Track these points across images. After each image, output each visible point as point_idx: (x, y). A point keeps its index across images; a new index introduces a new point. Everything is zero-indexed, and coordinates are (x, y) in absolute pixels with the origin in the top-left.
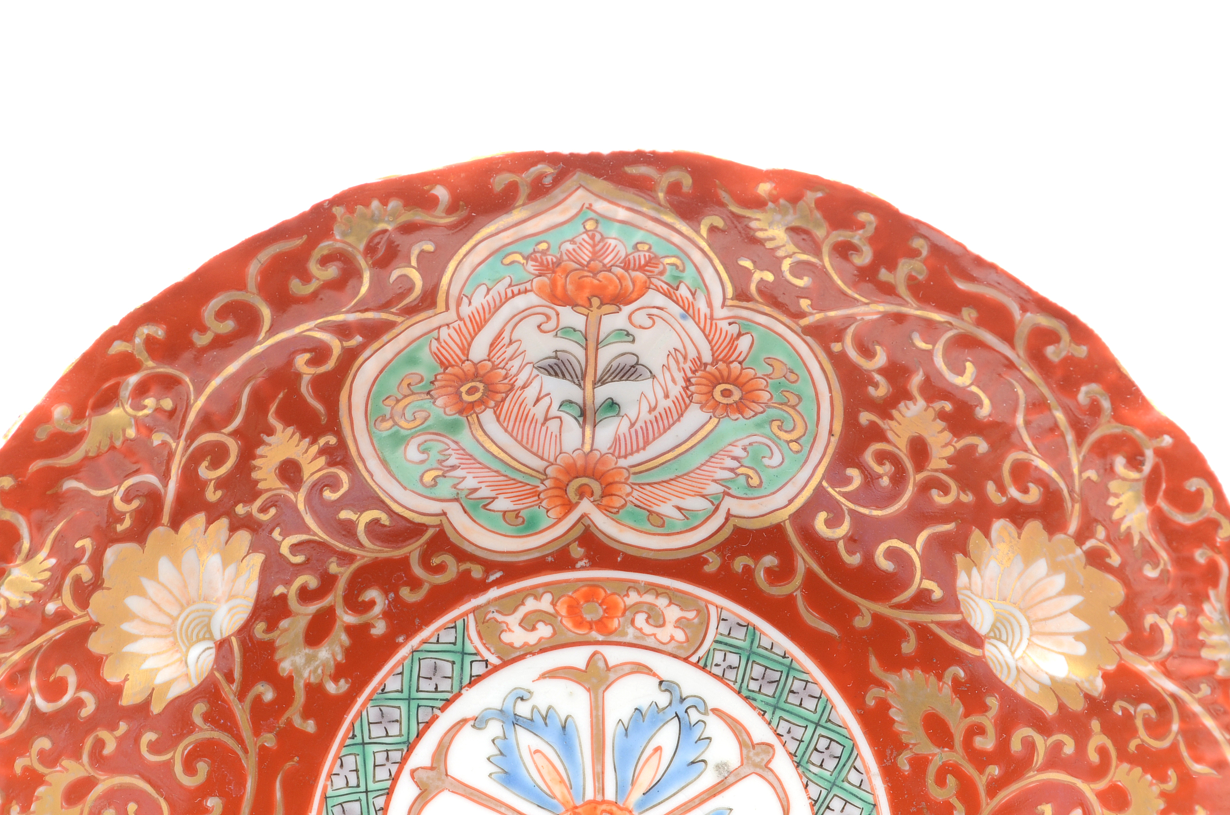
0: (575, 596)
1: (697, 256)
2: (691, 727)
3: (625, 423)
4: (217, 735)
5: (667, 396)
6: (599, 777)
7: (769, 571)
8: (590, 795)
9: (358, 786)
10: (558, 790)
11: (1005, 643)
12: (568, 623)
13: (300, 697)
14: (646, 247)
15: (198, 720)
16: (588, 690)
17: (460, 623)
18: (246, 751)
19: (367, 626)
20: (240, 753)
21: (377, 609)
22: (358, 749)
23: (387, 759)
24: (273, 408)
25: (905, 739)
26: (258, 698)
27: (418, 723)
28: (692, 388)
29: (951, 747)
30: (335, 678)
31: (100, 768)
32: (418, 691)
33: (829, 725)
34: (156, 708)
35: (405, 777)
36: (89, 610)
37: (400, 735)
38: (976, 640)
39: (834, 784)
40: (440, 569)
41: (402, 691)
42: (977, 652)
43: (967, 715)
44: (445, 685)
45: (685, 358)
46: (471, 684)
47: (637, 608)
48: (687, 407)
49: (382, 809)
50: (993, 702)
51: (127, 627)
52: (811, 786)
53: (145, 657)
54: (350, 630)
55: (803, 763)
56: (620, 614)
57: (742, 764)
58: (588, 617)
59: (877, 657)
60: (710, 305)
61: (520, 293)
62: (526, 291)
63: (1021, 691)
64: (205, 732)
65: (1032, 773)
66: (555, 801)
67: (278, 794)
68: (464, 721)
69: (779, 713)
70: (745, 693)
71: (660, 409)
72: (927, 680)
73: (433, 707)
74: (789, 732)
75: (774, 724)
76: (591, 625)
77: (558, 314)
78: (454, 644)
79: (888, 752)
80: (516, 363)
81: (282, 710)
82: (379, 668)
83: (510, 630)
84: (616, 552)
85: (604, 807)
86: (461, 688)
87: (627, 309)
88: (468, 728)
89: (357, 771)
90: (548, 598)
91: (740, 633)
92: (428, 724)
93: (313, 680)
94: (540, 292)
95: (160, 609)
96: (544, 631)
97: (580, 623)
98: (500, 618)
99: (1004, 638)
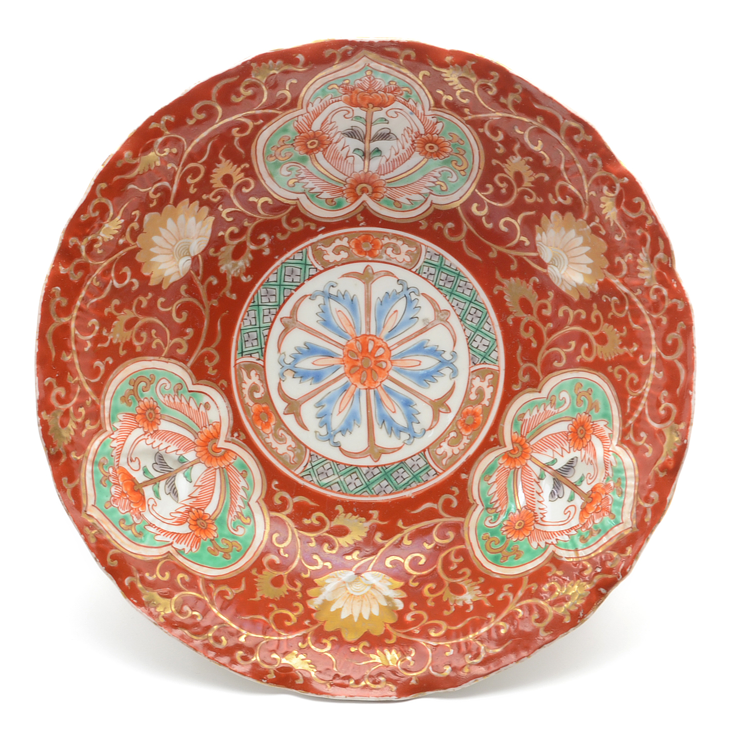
0: (359, 239)
1: (417, 88)
2: (411, 301)
3: (384, 160)
4: (191, 299)
5: (403, 148)
6: (368, 324)
7: (450, 230)
8: (363, 332)
9: (256, 325)
10: (349, 329)
11: (557, 267)
12: (355, 252)
13: (229, 283)
14: (394, 83)
15: (183, 293)
16: (364, 283)
17: (304, 250)
18: (204, 307)
19: (261, 251)
20: (202, 308)
21: (266, 243)
22: (256, 308)
23: (269, 313)
24: (221, 152)
25: (511, 310)
26: (210, 283)
27: (284, 296)
28: (415, 145)
29: (532, 314)
30: (246, 275)
31: (140, 314)
32: (284, 281)
33: (476, 302)
34: (164, 287)
35: (277, 321)
36: (137, 242)
37: (276, 302)
38: (544, 265)
39: (477, 330)
40: (296, 225)
41: (276, 282)
42: (545, 271)
43: (539, 299)
44: (297, 279)
45: (412, 131)
46: (309, 279)
47: (388, 245)
48: (413, 153)
49: (266, 336)
50: (551, 294)
51: (152, 250)
52: (467, 330)
53: (160, 264)
54: (253, 252)
55: (464, 319)
56: (379, 248)
57: (435, 319)
58: (365, 249)
59: (499, 272)
60: (423, 109)
61: (336, 101)
62: (338, 101)
63: (563, 289)
64: (187, 298)
65: (567, 327)
66: (347, 334)
67: (219, 328)
68: (306, 296)
69: (453, 296)
70: (437, 286)
71: (400, 153)
72: (522, 283)
73: (291, 289)
74: (457, 305)
75: (450, 301)
76: (366, 253)
77: (353, 111)
78: (302, 260)
79: (503, 315)
80: (334, 131)
81: (221, 289)
82: (266, 271)
83: (328, 254)
84: (379, 219)
85: (370, 337)
86: (304, 281)
87: (385, 109)
88: (307, 299)
89: (255, 318)
90: (346, 239)
91: (436, 258)
92: (289, 297)
93: (235, 275)
94: (345, 101)
95: (167, 242)
96: (344, 255)
97: (361, 252)
98: (323, 248)
99: (556, 265)
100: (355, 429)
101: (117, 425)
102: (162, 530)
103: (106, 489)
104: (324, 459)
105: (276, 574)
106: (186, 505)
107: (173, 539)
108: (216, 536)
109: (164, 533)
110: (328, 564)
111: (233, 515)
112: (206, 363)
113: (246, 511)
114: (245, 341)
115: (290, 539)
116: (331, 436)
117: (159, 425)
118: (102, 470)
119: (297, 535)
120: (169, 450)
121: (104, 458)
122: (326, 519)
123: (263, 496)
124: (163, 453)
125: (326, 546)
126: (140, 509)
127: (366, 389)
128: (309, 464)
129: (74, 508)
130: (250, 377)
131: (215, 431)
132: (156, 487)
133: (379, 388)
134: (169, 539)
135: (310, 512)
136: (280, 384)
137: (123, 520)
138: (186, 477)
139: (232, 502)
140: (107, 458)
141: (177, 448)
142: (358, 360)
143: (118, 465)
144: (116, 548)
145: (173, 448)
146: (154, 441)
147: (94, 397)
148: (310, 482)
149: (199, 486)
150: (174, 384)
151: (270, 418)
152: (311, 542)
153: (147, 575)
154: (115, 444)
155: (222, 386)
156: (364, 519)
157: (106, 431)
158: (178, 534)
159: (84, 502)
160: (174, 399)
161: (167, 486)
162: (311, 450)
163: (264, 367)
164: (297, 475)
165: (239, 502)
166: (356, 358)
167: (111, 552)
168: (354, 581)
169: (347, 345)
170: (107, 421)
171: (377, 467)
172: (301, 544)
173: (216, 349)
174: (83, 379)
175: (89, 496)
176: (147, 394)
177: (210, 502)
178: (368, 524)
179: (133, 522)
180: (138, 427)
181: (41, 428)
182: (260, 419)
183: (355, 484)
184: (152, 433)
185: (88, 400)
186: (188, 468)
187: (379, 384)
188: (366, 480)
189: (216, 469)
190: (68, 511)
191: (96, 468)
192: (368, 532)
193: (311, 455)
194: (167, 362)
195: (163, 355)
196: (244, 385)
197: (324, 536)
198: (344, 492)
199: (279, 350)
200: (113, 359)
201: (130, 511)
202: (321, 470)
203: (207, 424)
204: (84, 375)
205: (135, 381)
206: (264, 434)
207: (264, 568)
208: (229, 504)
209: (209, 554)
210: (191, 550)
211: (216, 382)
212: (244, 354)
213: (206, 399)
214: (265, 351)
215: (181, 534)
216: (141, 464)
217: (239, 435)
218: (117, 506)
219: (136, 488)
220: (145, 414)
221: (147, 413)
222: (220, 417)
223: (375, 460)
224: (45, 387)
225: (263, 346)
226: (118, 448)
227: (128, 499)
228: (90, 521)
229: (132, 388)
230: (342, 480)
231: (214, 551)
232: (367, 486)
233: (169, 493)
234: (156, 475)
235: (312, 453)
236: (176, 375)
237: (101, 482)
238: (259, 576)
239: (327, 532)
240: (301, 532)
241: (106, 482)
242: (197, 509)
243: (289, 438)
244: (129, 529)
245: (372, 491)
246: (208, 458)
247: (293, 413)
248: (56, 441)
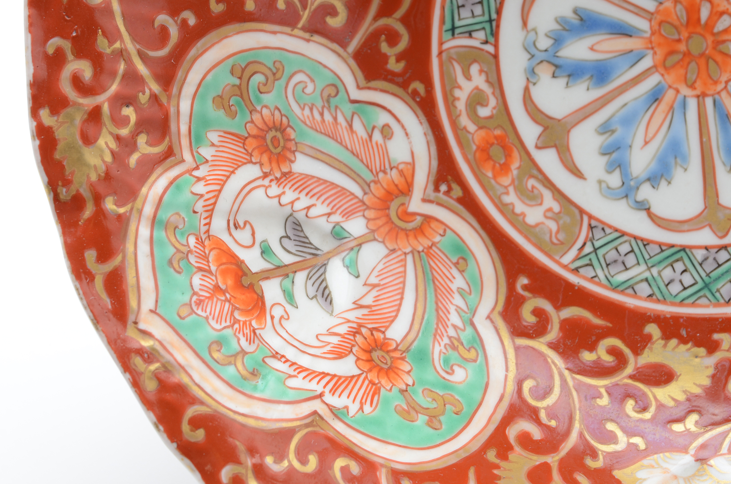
100: (679, 175)
101: (207, 152)
102: (301, 367)
103: (182, 279)
104: (617, 234)
105: (538, 460)
106: (349, 321)
107: (325, 387)
108: (410, 382)
109: (304, 374)
110: (637, 440)
111: (442, 344)
112: (384, 47)
113: (466, 335)
114: (459, 7)
115: (557, 390)
116: (630, 189)
117: (292, 162)
118: (173, 240)
119: (571, 383)
120: (313, 212)
121: (177, 214)
122: (627, 351)
123: (500, 307)
124: (300, 216)
125: (630, 404)
126: (254, 323)
127: (698, 97)
128: (589, 244)
129: (111, 316)
130: (469, 78)
131: (403, 180)
132: (287, 283)
133: (724, 94)
134: (316, 387)
135: (594, 338)
136: (527, 91)
137: (219, 343)
138: (347, 267)
139: (439, 319)
140: (183, 215)
141: (328, 210)
142: (679, 41)
143: (208, 231)
144: (202, 403)
145: (320, 209)
146: (284, 193)
147: (155, 87)
148: (591, 279)
149: (374, 286)
150: (320, 85)
151: (508, 154)
152: (600, 396)
153: (269, 460)
154: (200, 188)
155: (415, 93)
156: (702, 351)
157: (183, 161)
158: (335, 376)
159: (133, 303)
160: (322, 114)
161: (310, 282)
162: (591, 217)
163: (496, 56)
164: (565, 267)
165: (454, 319)
166: (676, 37)
167: (191, 412)
168: (694, 475)
169: (657, 12)
170: (185, 142)
171: (725, 247)
172: (580, 401)
173: (404, 20)
174: (131, 47)
175: (143, 292)
176: (268, 99)
177: (396, 316)
178: (712, 360)
179: (238, 349)
180: (251, 162)
181: (38, 142)
182: (489, 158)
183: (681, 281)
184: (278, 175)
185: (144, 93)
186: (352, 249)
187: (723, 85)
188: (703, 275)
189: (405, 254)
190: (96, 320)
191: (160, 234)
192: (713, 376)
193: (591, 228)
194: (308, 41)
195: (300, 25)
196: (457, 93)
197: (626, 385)
198: (660, 297)
199: (525, 23)
200: (197, 15)
201: (232, 326)
202: (612, 255)
203: (387, 166)
204: (134, 38)
205: (243, 70)
206: (497, 187)
207: (510, 448)
208: (434, 320)
209: (397, 418)
210: (361, 408)
211: (404, 86)
212: (457, 31)
213: (383, 118)
214: (498, 26)
215: (340, 377)
216: (256, 236)
217: (450, 189)
218: (204, 314)
219: (246, 281)
220: (264, 138)
221: (269, 136)
222: (412, 153)
223: (720, 234)
224: (46, 56)
225: (494, 16)
226: (207, 196)
227: (226, 300)
228: (146, 343)
229: (237, 82)
230: (655, 274)
231: (408, 412)
232: (707, 286)
233: (315, 297)
234: (287, 259)
235: (593, 223)
236: (325, 66)
237: (170, 262)
238: (503, 464)
239: (632, 377)
240: (579, 377)
241: (183, 264)
242: (371, 330)
243: (547, 195)
244: (230, 364)
245: (717, 295)
246: (389, 231)
247: (555, 146)
248: (73, 173)
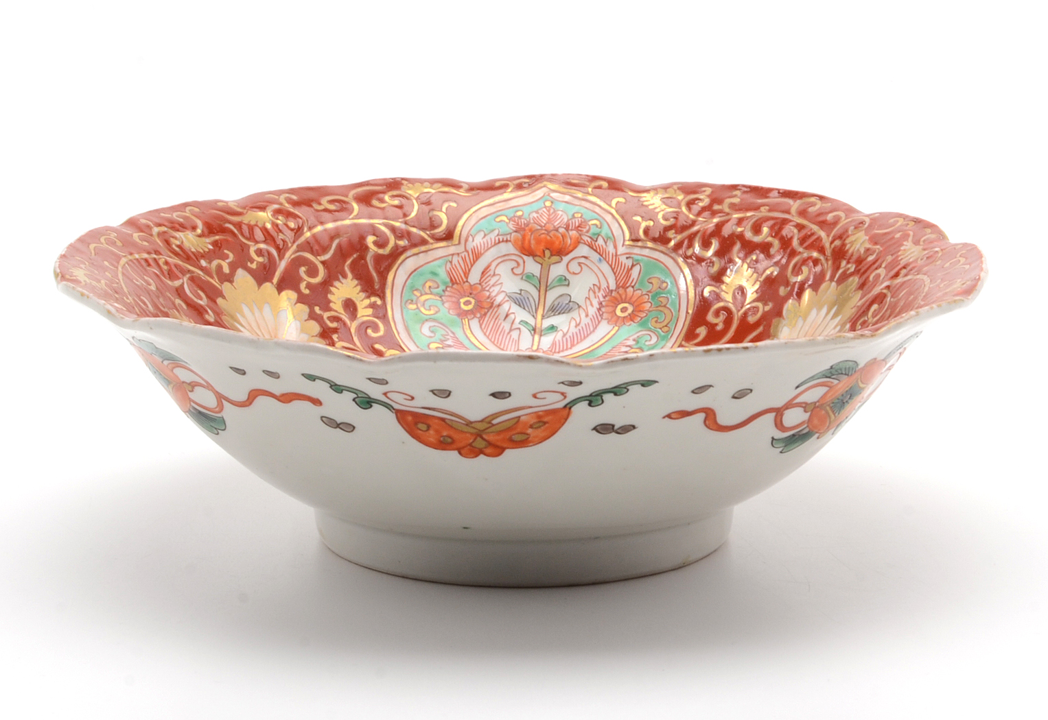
1: (608, 218)
3: (560, 334)
5: (587, 316)
14: (580, 215)
24: (349, 262)
28: (603, 309)
45: (599, 289)
48: (599, 322)
60: (615, 247)
61: (503, 241)
62: (507, 241)
71: (582, 324)
77: (524, 262)
80: (496, 289)
87: (566, 259)
94: (515, 245)
